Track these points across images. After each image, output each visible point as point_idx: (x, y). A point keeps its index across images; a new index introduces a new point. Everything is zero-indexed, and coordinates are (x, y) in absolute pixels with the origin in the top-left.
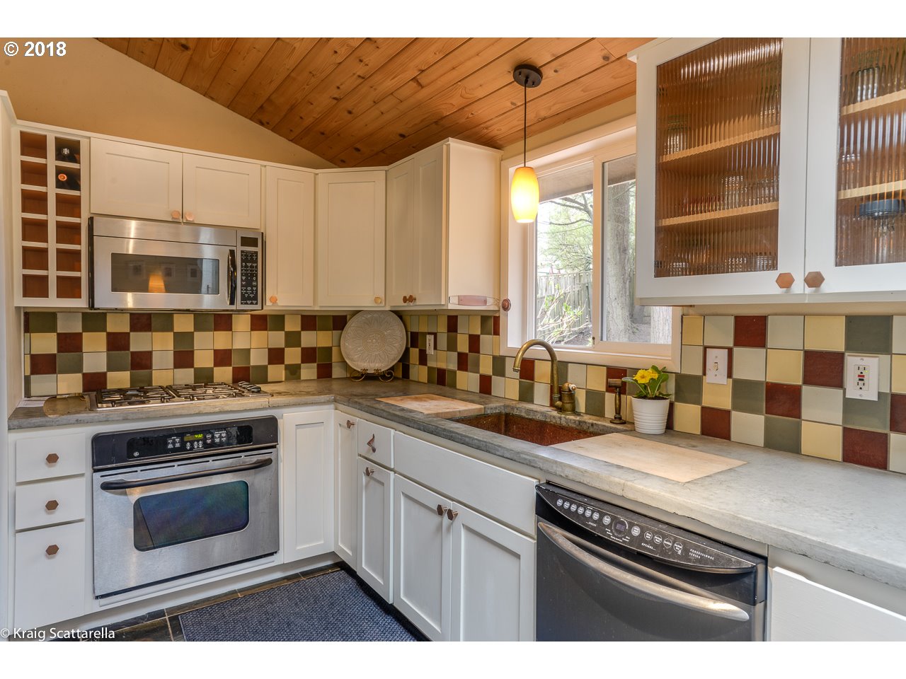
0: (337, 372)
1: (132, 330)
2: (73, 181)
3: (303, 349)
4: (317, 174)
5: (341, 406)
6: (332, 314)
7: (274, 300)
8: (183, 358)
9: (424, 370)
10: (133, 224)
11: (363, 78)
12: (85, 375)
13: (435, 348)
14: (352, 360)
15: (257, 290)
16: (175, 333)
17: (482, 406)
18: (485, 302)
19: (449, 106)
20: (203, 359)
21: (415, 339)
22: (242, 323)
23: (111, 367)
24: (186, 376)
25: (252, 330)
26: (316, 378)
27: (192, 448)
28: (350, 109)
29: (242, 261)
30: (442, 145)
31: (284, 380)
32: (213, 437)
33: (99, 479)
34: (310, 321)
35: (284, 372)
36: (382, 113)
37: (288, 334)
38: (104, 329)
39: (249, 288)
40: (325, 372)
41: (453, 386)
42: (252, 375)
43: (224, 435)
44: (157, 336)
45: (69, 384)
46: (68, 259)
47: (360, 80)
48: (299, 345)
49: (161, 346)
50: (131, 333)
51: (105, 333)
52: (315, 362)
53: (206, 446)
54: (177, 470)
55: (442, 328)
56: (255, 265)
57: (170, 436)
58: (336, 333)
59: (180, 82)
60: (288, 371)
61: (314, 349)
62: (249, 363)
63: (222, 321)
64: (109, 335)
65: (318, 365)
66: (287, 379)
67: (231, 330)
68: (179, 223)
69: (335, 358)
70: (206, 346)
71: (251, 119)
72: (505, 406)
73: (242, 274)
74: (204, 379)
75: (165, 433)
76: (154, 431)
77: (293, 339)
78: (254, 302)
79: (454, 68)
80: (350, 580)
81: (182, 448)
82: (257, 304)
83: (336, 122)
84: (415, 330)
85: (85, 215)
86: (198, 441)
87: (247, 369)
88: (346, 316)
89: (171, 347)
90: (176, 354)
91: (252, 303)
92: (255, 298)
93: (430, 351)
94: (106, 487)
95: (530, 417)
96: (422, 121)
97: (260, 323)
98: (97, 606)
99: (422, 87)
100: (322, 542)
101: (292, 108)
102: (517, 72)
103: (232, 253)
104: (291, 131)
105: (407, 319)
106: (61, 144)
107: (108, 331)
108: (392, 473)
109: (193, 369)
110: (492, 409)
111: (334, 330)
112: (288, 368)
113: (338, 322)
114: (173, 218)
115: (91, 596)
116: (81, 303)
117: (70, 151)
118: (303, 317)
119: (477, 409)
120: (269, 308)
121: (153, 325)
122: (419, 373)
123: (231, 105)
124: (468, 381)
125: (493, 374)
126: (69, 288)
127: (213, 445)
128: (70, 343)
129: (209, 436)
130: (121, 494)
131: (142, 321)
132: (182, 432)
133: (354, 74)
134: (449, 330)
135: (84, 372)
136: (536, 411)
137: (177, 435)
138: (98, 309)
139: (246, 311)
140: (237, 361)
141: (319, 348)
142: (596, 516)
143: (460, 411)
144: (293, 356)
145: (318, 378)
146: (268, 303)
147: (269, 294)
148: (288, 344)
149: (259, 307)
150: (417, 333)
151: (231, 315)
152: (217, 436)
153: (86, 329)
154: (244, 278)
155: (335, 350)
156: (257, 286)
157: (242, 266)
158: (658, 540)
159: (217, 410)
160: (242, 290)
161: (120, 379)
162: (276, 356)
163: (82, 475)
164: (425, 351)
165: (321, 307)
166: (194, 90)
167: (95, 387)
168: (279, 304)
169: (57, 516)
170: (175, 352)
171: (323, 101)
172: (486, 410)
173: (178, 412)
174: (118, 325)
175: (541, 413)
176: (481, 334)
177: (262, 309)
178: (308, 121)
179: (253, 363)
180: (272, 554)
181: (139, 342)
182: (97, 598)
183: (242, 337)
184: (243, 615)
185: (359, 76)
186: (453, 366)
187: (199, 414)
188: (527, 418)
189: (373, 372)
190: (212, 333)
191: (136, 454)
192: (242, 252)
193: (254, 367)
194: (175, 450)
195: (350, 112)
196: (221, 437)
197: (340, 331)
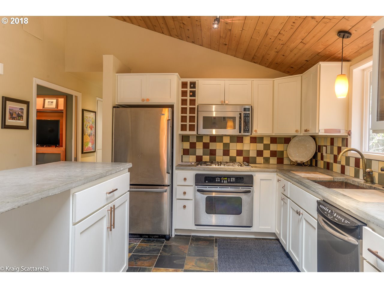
0: (286, 162)
1: (210, 142)
2: (193, 94)
3: (271, 151)
4: (274, 80)
5: (279, 174)
6: (284, 137)
7: (256, 131)
8: (226, 152)
9: (323, 162)
10: (214, 106)
11: (283, 44)
12: (197, 156)
13: (326, 153)
14: (292, 157)
15: (249, 128)
16: (223, 143)
17: (332, 177)
18: (339, 132)
19: (319, 48)
20: (233, 153)
21: (319, 149)
22: (247, 140)
23: (204, 154)
24: (227, 158)
25: (250, 143)
26: (276, 163)
27: (223, 182)
28: (283, 55)
29: (244, 117)
30: (317, 65)
31: (263, 163)
32: (230, 180)
33: (197, 188)
34: (274, 140)
35: (263, 160)
36: (295, 54)
37: (265, 145)
38: (202, 141)
39: (246, 127)
40: (280, 161)
41: (332, 170)
42: (250, 160)
43: (234, 179)
44: (218, 144)
45: (192, 159)
46: (192, 119)
47: (282, 45)
48: (269, 150)
49: (218, 147)
50: (210, 143)
51: (202, 143)
52: (276, 157)
53: (228, 182)
54: (218, 189)
55: (329, 144)
56: (248, 118)
57: (217, 177)
58: (286, 145)
59: (227, 54)
60: (264, 160)
61: (276, 151)
62: (249, 155)
63: (240, 139)
64: (204, 143)
65: (277, 158)
66: (264, 163)
67: (243, 143)
68: (223, 105)
69: (285, 156)
70: (234, 148)
71: (251, 62)
72: (346, 179)
73: (244, 122)
74: (233, 160)
75: (215, 176)
76: (212, 175)
77: (267, 147)
78: (248, 132)
79: (314, 37)
80: (279, 244)
81: (220, 182)
82: (249, 133)
83: (280, 59)
84: (320, 144)
85: (196, 105)
86: (225, 180)
87: (249, 158)
88: (290, 138)
89: (222, 148)
90: (224, 150)
91: (247, 133)
92: (249, 131)
93: (324, 154)
94: (198, 191)
95: (354, 184)
96: (312, 55)
97: (254, 140)
98: (195, 228)
99: (306, 44)
100: (270, 228)
101: (263, 57)
102: (339, 34)
103: (240, 114)
104: (266, 64)
105: (317, 139)
106: (191, 83)
107: (203, 142)
108: (289, 199)
109: (229, 157)
110: (338, 179)
111: (285, 143)
112: (264, 158)
113: (287, 140)
114: (221, 103)
115: (194, 224)
116: (194, 133)
117: (193, 85)
118: (271, 138)
119: (329, 178)
120: (254, 134)
121: (216, 140)
122: (321, 164)
123: (244, 58)
124: (337, 168)
125: (346, 165)
126: (192, 128)
127: (230, 182)
128: (193, 145)
129: (229, 179)
130: (202, 194)
131: (213, 139)
132: (221, 177)
133: (279, 44)
134: (331, 145)
135: (196, 155)
136: (356, 181)
137: (219, 177)
138: (200, 135)
139: (247, 135)
140: (245, 155)
141: (278, 151)
142: (328, 210)
143: (320, 178)
144: (267, 154)
145: (277, 164)
146: (254, 132)
147: (254, 129)
148: (265, 149)
149: (250, 134)
150: (320, 146)
151: (243, 137)
152: (232, 179)
153: (197, 141)
154: (244, 123)
155: (285, 152)
156: (249, 126)
157: (244, 119)
158: (339, 217)
159: (232, 170)
160: (244, 127)
161: (206, 158)
162: (260, 153)
163: (192, 186)
164: (323, 154)
165: (275, 134)
166: (231, 55)
167: (199, 161)
168: (258, 133)
169: (186, 197)
170: (223, 150)
171: (273, 53)
172: (334, 179)
173: (219, 169)
174: (206, 140)
175: (358, 182)
176: (342, 146)
177: (251, 135)
178: (270, 60)
179: (251, 155)
180: (250, 227)
181: (212, 146)
182: (195, 225)
183: (247, 146)
184: (237, 244)
185: (282, 44)
186: (332, 161)
187: (226, 171)
188: (352, 185)
189: (300, 162)
190: (236, 143)
191: (207, 182)
192: (244, 113)
193: (251, 157)
194: (218, 182)
195: (283, 56)
196: (233, 180)
197: (287, 144)
